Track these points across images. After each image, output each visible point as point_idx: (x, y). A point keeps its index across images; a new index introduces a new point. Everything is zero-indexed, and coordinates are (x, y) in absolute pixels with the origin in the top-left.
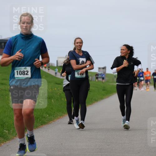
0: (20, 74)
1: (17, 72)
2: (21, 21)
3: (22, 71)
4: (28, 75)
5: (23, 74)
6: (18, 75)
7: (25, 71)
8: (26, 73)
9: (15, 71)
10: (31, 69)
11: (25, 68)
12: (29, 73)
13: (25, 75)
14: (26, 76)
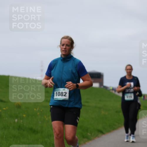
0: (59, 95)
1: (56, 93)
3: (60, 92)
4: (66, 96)
5: (61, 96)
6: (56, 96)
7: (64, 92)
8: (64, 94)
11: (64, 90)
12: (68, 95)
13: (63, 96)
14: (64, 98)
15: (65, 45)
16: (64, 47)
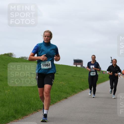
0: (45, 66)
2: (44, 35)
3: (46, 64)
6: (43, 66)
7: (48, 64)
8: (48, 65)
9: (42, 64)
10: (51, 62)
14: (48, 67)
15: (47, 37)
16: (46, 38)
